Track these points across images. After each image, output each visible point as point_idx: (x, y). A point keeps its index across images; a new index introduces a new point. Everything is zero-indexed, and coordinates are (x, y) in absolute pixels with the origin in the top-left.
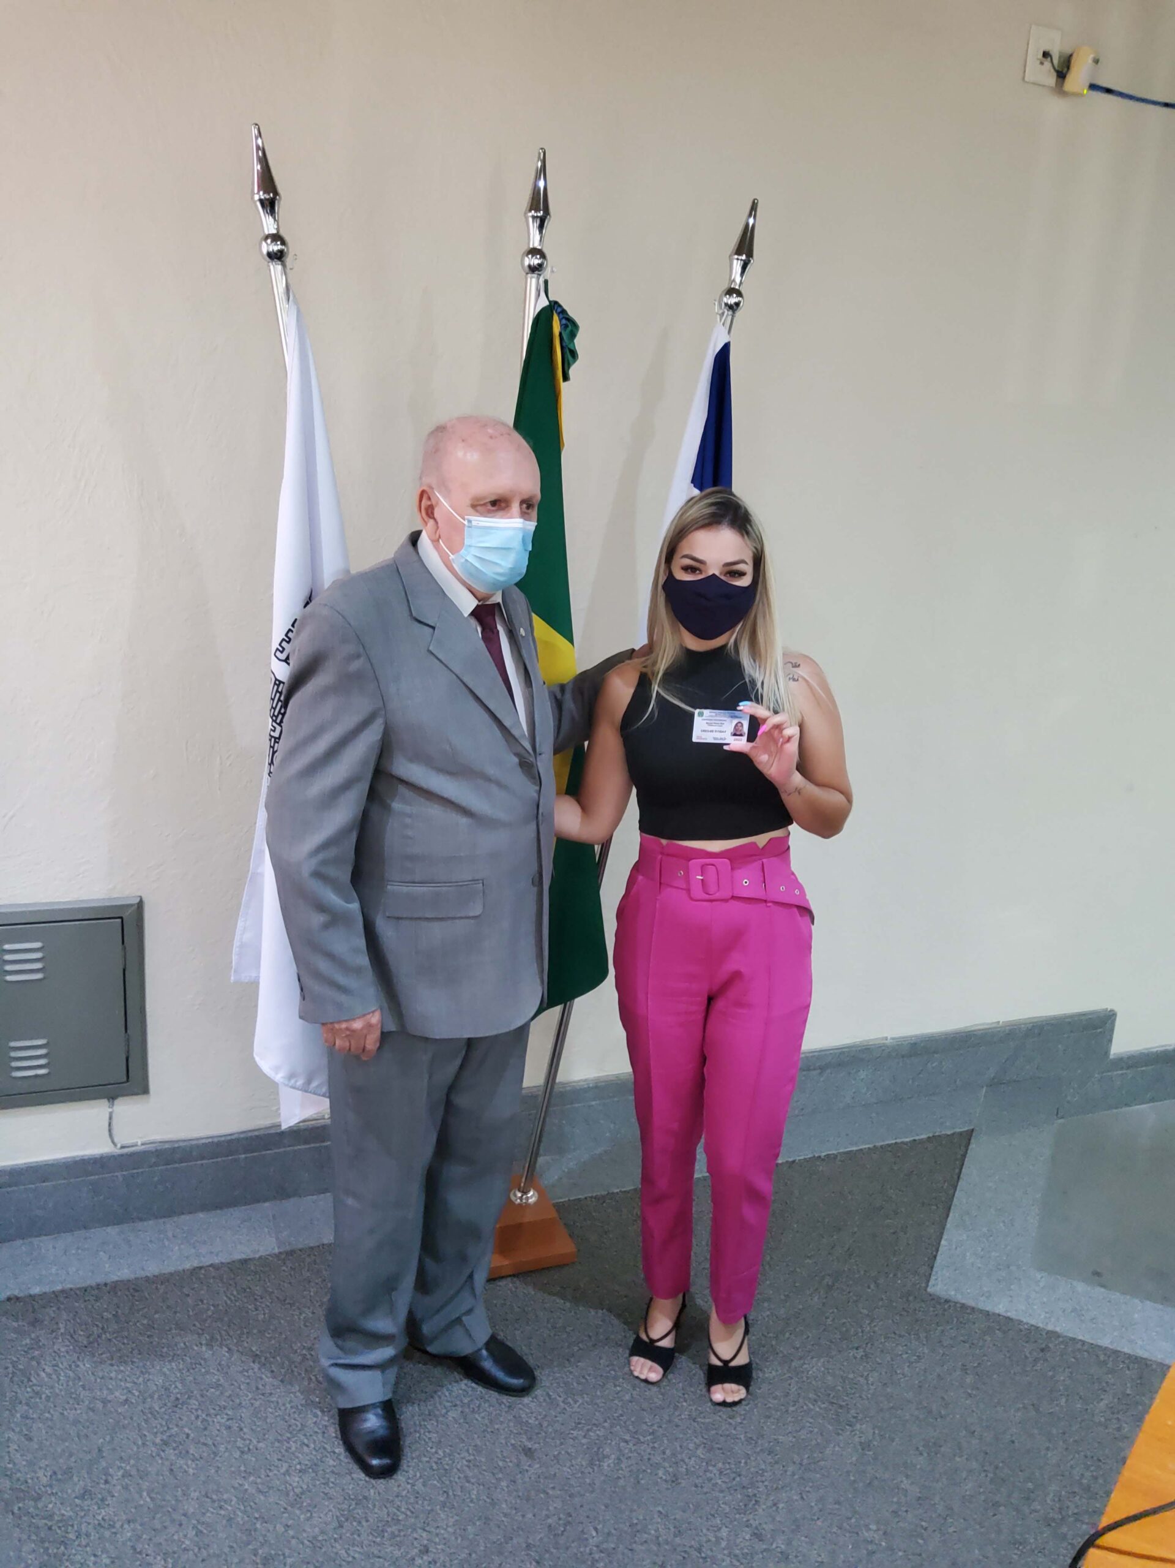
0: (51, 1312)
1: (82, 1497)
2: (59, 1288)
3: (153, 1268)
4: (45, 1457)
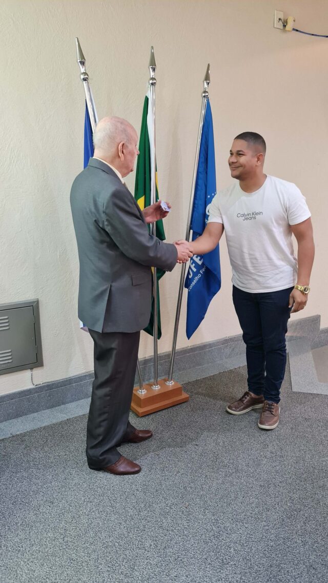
0: (27, 437)
1: (65, 479)
2: (26, 431)
3: (54, 421)
4: (47, 473)
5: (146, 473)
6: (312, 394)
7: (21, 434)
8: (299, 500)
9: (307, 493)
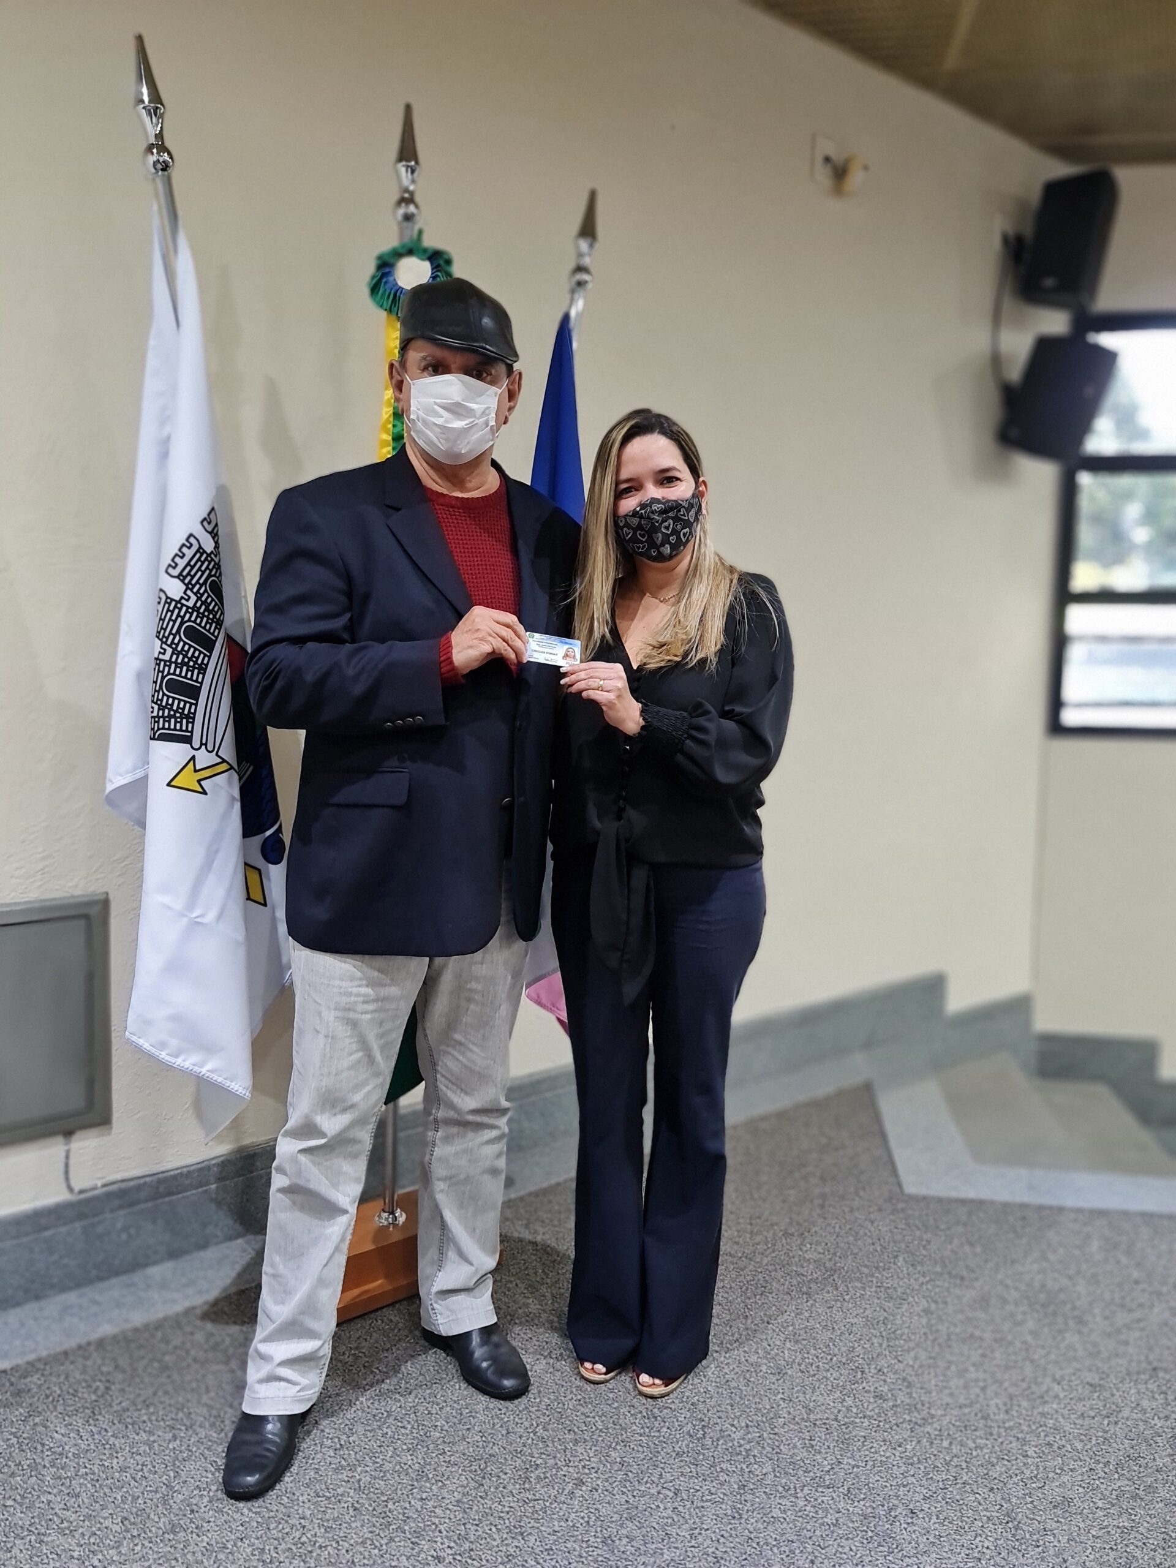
0: (35, 1379)
5: (464, 1495)
6: (963, 1202)
7: (15, 1369)
8: (998, 1559)
9: (1017, 1528)
